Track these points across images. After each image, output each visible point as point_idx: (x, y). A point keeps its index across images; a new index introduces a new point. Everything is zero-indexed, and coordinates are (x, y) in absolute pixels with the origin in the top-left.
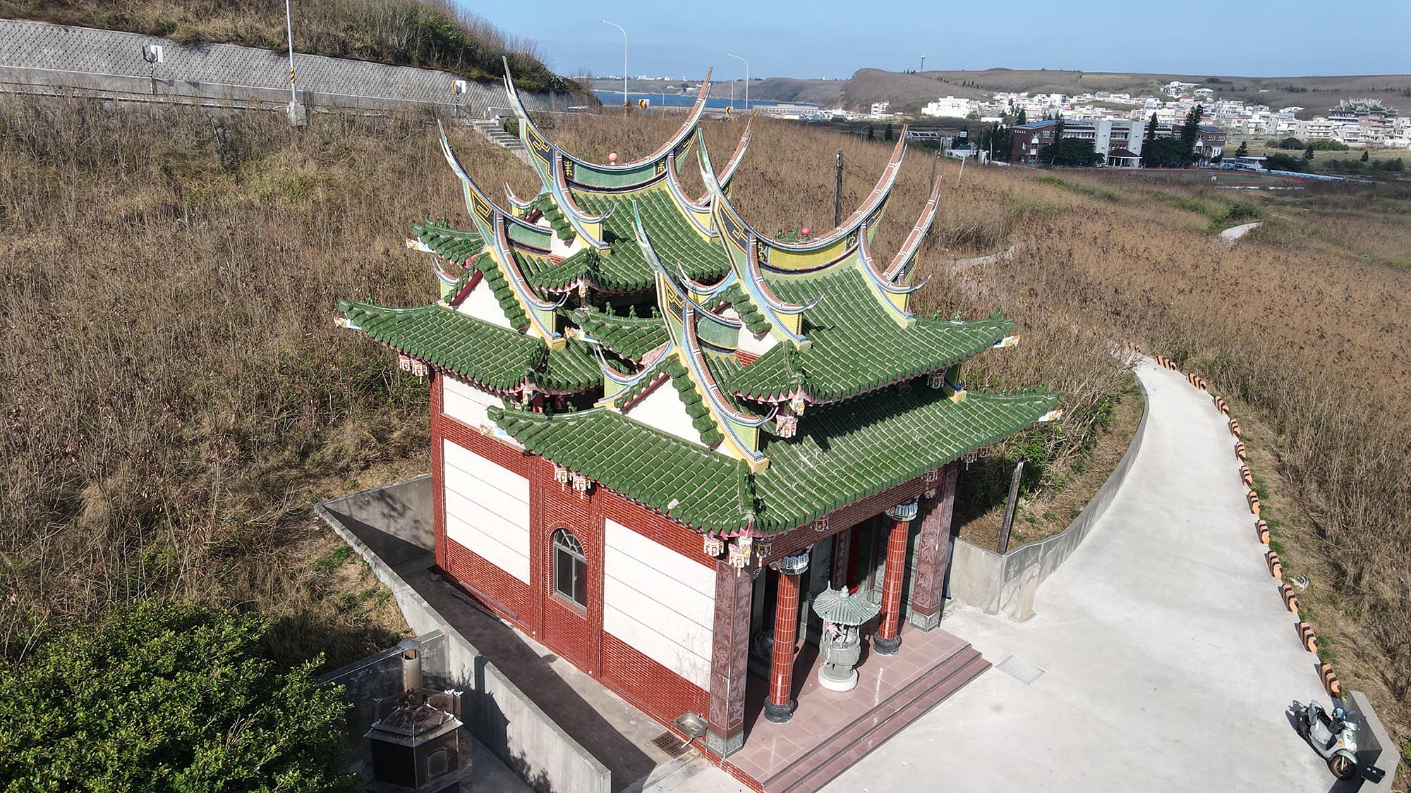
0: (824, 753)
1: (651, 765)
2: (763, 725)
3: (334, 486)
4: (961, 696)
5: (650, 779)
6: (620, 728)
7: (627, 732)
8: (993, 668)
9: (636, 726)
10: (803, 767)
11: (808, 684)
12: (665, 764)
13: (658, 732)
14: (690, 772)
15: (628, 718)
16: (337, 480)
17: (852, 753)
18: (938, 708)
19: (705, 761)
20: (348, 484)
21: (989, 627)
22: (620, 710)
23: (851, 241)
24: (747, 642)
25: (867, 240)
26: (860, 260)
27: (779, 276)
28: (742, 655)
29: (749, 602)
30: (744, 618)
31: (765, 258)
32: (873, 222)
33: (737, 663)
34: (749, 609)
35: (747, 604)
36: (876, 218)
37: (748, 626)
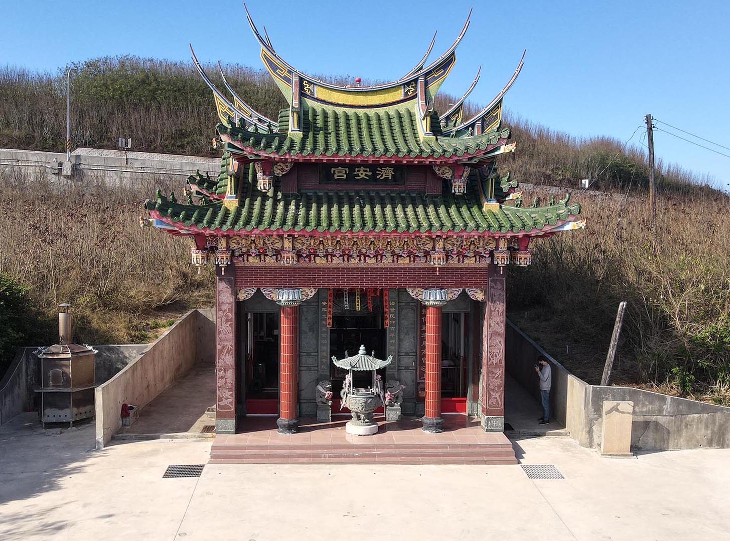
2: (271, 432)
8: (519, 465)
12: (190, 433)
23: (409, 91)
24: (232, 343)
25: (425, 91)
26: (417, 105)
27: (325, 106)
28: (228, 352)
29: (232, 310)
30: (227, 321)
31: (312, 93)
32: (435, 78)
33: (224, 357)
34: (232, 316)
35: (230, 311)
36: (440, 76)
37: (233, 330)
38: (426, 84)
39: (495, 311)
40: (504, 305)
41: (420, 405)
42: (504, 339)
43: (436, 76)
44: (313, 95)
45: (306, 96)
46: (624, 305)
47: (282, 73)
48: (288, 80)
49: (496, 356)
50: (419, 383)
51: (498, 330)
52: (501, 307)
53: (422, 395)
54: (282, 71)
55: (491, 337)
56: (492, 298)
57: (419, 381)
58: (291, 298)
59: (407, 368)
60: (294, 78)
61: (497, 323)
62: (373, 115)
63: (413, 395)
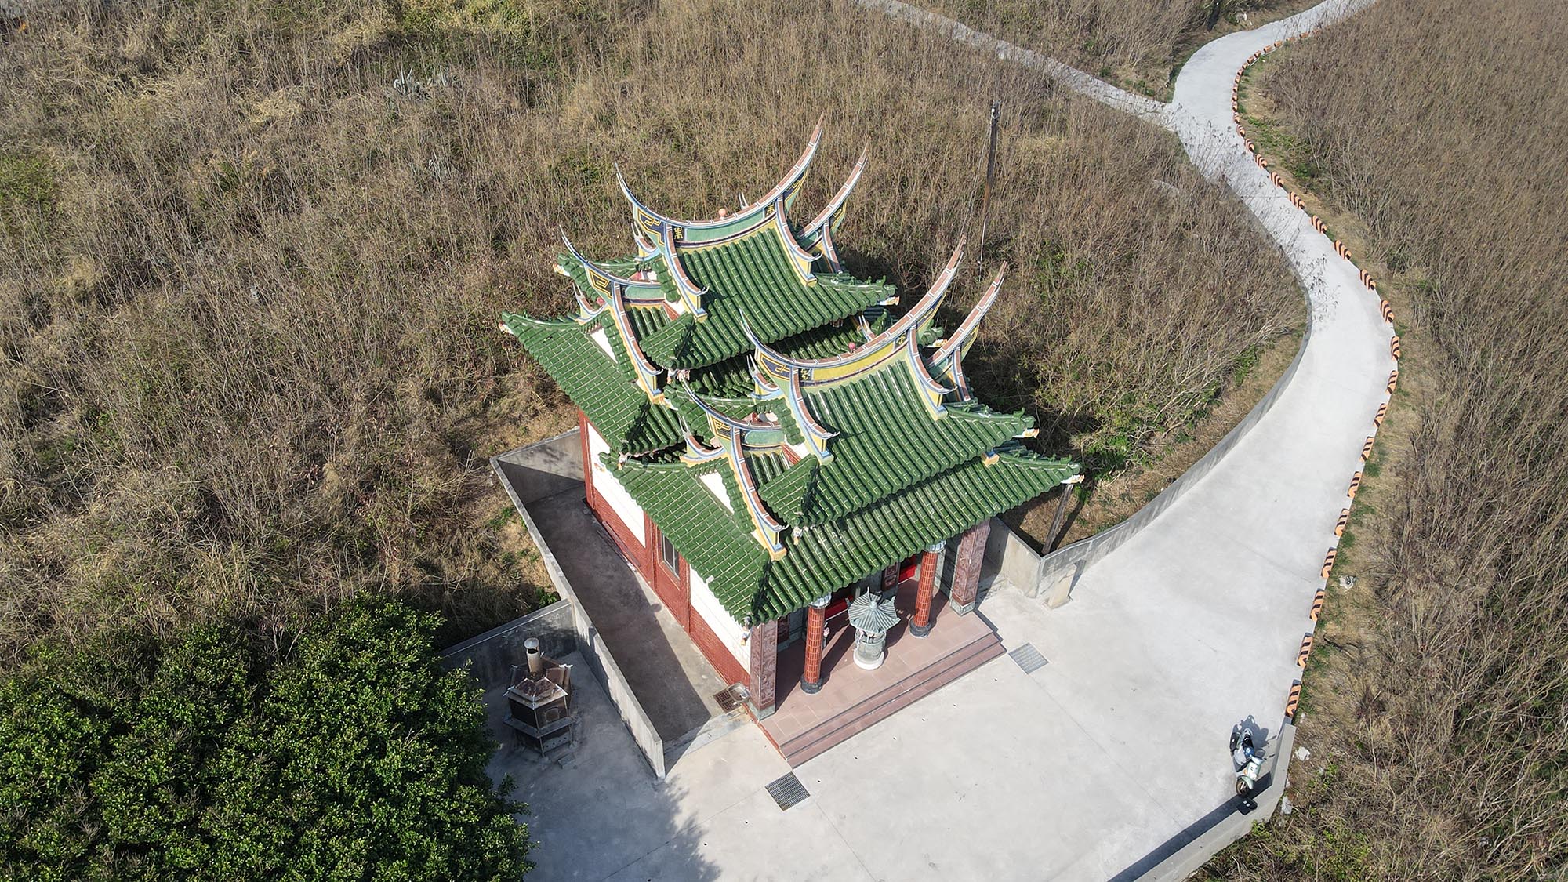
0: (835, 724)
1: (706, 715)
2: (797, 695)
3: (509, 433)
4: (967, 679)
5: (704, 728)
6: (694, 681)
7: (699, 686)
8: (1006, 654)
9: (705, 680)
10: (815, 734)
11: (844, 659)
12: (718, 718)
13: (720, 688)
14: (735, 725)
15: (702, 672)
16: (511, 427)
17: (858, 725)
18: (943, 689)
19: (748, 717)
20: (520, 431)
21: (1022, 610)
22: (698, 664)
23: (900, 341)
31: (809, 378)
44: (810, 380)
48: (787, 375)
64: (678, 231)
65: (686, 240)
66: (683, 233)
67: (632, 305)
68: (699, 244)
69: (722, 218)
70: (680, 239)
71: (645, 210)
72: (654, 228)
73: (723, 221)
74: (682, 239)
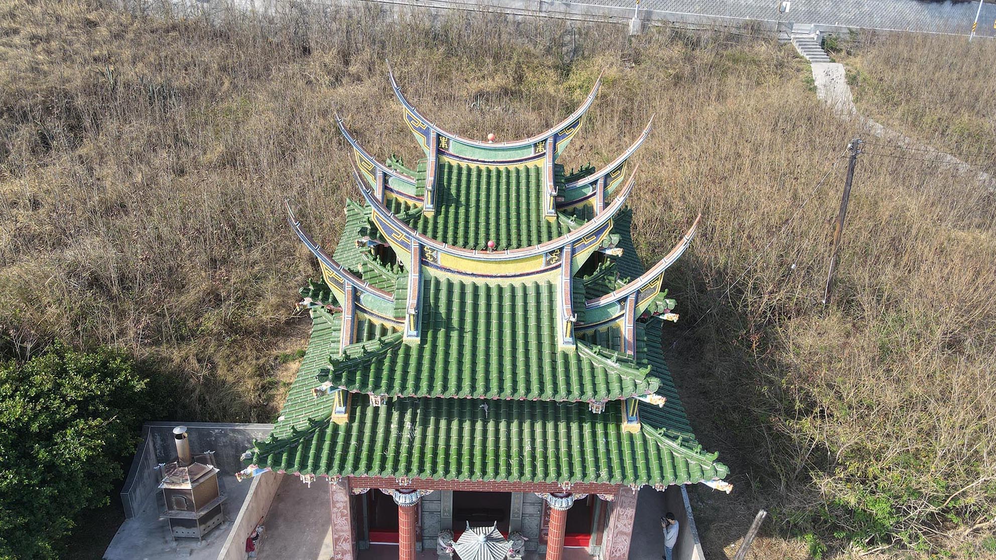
23: (552, 259)
24: (349, 533)
25: (571, 262)
26: (560, 276)
27: (449, 275)
28: (345, 540)
29: (347, 507)
30: (342, 516)
31: (435, 260)
32: (585, 246)
33: (340, 544)
34: (347, 512)
35: (345, 508)
36: (591, 243)
37: (349, 523)
38: (573, 252)
39: (623, 515)
40: (634, 510)
41: (542, 547)
42: (630, 538)
43: (586, 243)
44: (436, 262)
45: (427, 264)
46: (763, 515)
47: (399, 237)
48: (407, 246)
49: (620, 550)
50: (542, 530)
51: (625, 530)
52: (631, 512)
53: (545, 539)
54: (399, 235)
55: (617, 535)
56: (622, 504)
57: (542, 528)
58: (408, 502)
59: (531, 515)
60: (413, 244)
61: (625, 525)
62: (506, 286)
63: (536, 536)
64: (443, 141)
65: (451, 151)
66: (448, 143)
67: (394, 195)
68: (464, 159)
69: (490, 142)
70: (445, 148)
71: (412, 111)
72: (420, 129)
73: (490, 144)
74: (448, 149)
